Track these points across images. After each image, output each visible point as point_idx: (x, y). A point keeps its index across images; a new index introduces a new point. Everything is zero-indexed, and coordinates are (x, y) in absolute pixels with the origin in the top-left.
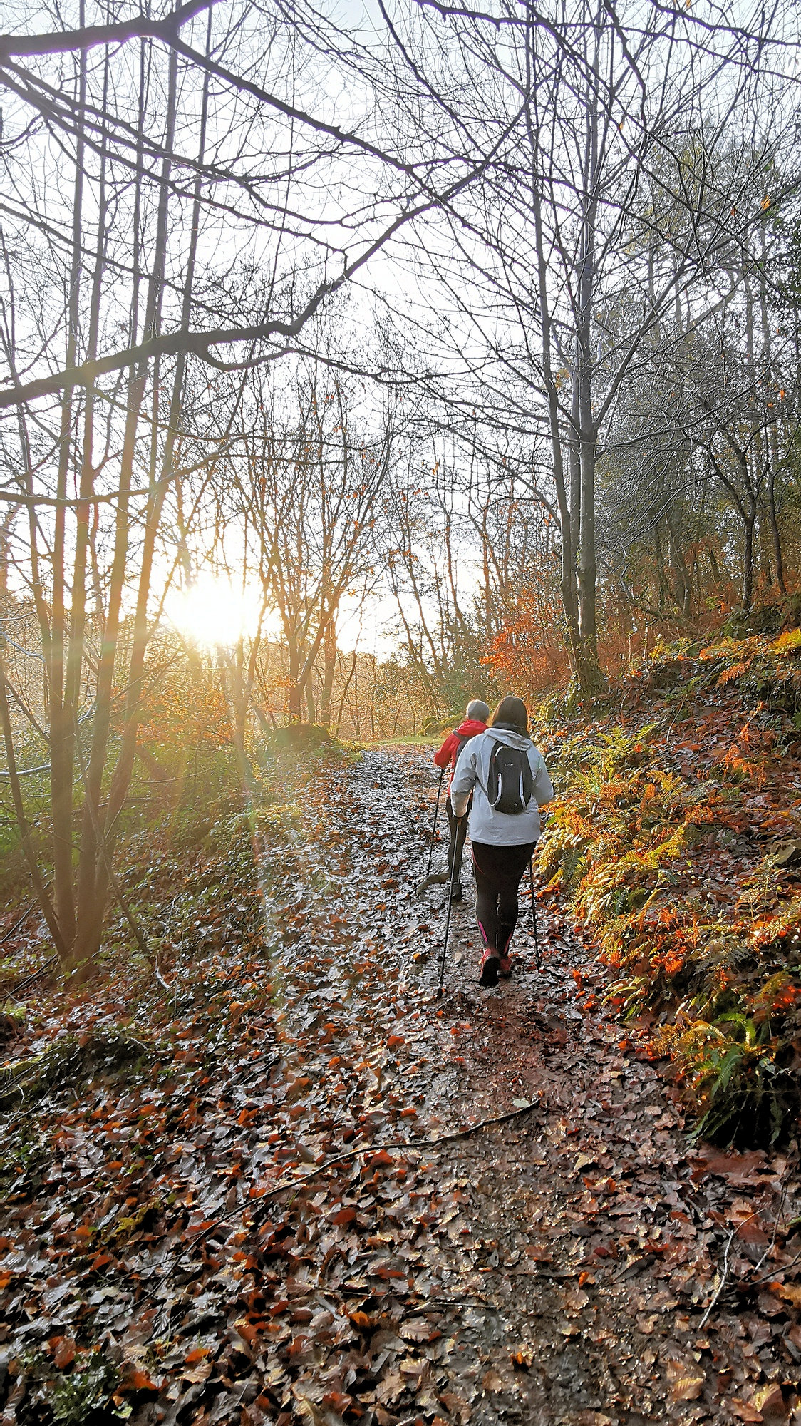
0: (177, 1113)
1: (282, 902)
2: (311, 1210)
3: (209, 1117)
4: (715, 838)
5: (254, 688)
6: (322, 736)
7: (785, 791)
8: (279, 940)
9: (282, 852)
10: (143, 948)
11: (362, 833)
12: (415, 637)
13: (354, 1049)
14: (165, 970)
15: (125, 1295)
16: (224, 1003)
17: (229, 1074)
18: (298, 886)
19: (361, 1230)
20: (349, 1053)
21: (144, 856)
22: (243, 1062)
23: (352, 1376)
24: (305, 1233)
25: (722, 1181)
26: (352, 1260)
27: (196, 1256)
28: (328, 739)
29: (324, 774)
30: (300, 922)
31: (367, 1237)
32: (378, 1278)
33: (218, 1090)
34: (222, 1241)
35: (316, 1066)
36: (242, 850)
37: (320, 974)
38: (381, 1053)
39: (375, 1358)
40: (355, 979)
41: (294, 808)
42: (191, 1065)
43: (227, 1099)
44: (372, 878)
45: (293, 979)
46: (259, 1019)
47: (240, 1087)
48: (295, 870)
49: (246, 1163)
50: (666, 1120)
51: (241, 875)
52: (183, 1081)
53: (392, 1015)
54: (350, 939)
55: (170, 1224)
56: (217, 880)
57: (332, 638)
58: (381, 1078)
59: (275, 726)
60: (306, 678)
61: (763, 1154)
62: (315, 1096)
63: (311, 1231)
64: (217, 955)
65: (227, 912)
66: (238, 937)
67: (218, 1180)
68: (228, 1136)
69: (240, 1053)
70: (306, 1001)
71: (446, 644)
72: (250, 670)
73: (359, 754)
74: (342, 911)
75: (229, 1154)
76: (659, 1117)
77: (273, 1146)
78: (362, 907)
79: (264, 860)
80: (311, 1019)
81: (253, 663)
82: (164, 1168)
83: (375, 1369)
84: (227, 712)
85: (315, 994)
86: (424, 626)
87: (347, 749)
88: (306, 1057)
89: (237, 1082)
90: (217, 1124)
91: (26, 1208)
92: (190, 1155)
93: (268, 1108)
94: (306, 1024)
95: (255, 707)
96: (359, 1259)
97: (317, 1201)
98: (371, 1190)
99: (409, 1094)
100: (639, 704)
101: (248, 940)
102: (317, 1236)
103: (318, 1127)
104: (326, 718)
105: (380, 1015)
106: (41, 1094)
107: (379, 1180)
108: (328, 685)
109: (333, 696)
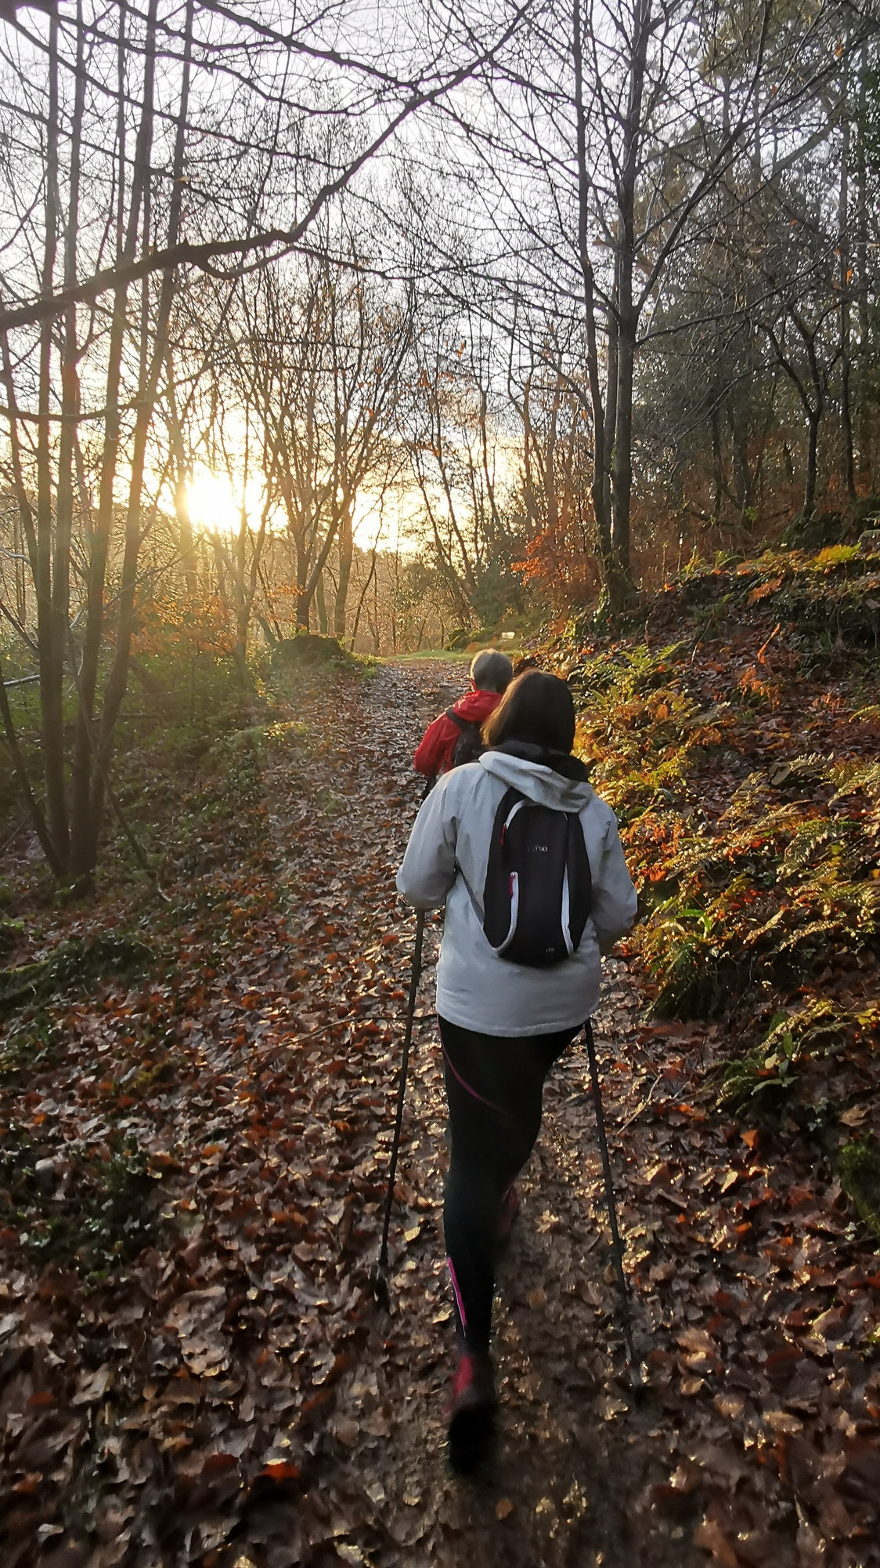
0: (185, 1000)
1: (286, 820)
2: (306, 1063)
3: (214, 1003)
4: (720, 760)
5: (257, 593)
6: (332, 649)
7: (800, 715)
8: (282, 854)
9: (287, 769)
10: (142, 864)
11: (370, 752)
12: (443, 537)
13: (353, 948)
14: (166, 885)
15: (148, 1122)
16: (227, 912)
17: (234, 968)
18: (302, 803)
19: (349, 1076)
20: (347, 951)
21: (139, 775)
22: (245, 958)
23: (336, 1161)
24: (301, 1078)
25: (663, 1043)
26: (339, 1095)
27: (207, 1096)
28: (339, 652)
29: (333, 691)
30: (302, 838)
31: (354, 1081)
32: (361, 1105)
33: (222, 983)
34: (229, 1087)
35: (316, 961)
36: (245, 768)
37: (321, 884)
38: (375, 950)
39: (354, 1152)
40: (358, 889)
41: (299, 725)
42: (196, 963)
43: (232, 988)
44: (378, 797)
45: (295, 889)
46: (262, 923)
47: (244, 979)
48: (300, 788)
49: (249, 1035)
50: (628, 1002)
51: (243, 793)
52: (189, 977)
53: (390, 919)
54: (352, 854)
55: (183, 1077)
56: (218, 798)
57: (347, 535)
58: (375, 971)
59: (280, 637)
60: (317, 579)
61: (702, 1022)
62: (314, 983)
63: (306, 1077)
64: (219, 871)
65: (229, 829)
66: (241, 853)
67: (224, 1048)
68: (232, 1017)
69: (245, 952)
70: (308, 907)
71: (480, 546)
72: (253, 576)
73: (372, 670)
74: (346, 828)
75: (234, 1030)
76: (622, 1000)
77: (273, 1022)
78: (366, 824)
79: (269, 778)
80: (311, 923)
81: (256, 566)
82: (175, 1040)
83: (354, 1157)
84: (228, 621)
85: (316, 901)
86: (454, 523)
87: (360, 664)
88: (306, 953)
89: (241, 975)
90: (223, 1007)
91: (52, 1073)
92: (198, 1030)
93: (269, 994)
94: (307, 927)
95: (258, 617)
96: (345, 1094)
97: (312, 1058)
98: (360, 1050)
99: (399, 982)
100: (670, 621)
101: (251, 854)
102: (311, 1082)
103: (315, 1007)
104: (341, 628)
105: (377, 919)
106: (52, 991)
107: (367, 1043)
108: (342, 592)
109: (349, 603)
